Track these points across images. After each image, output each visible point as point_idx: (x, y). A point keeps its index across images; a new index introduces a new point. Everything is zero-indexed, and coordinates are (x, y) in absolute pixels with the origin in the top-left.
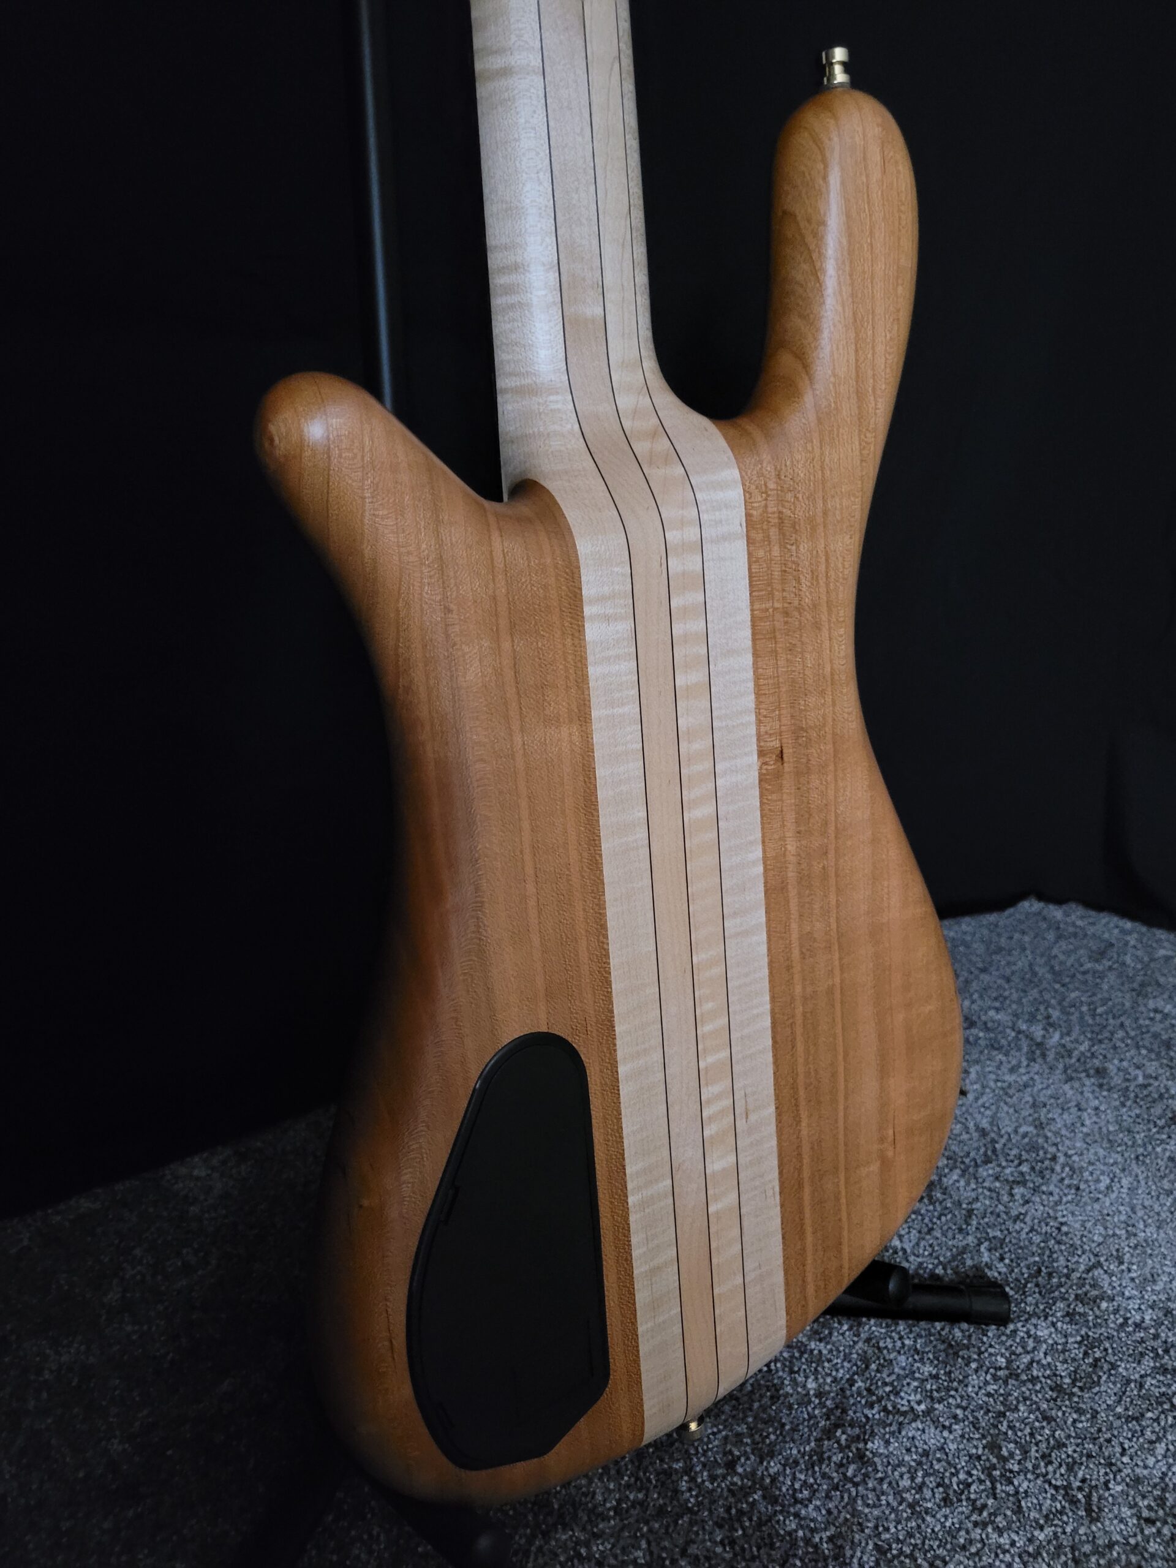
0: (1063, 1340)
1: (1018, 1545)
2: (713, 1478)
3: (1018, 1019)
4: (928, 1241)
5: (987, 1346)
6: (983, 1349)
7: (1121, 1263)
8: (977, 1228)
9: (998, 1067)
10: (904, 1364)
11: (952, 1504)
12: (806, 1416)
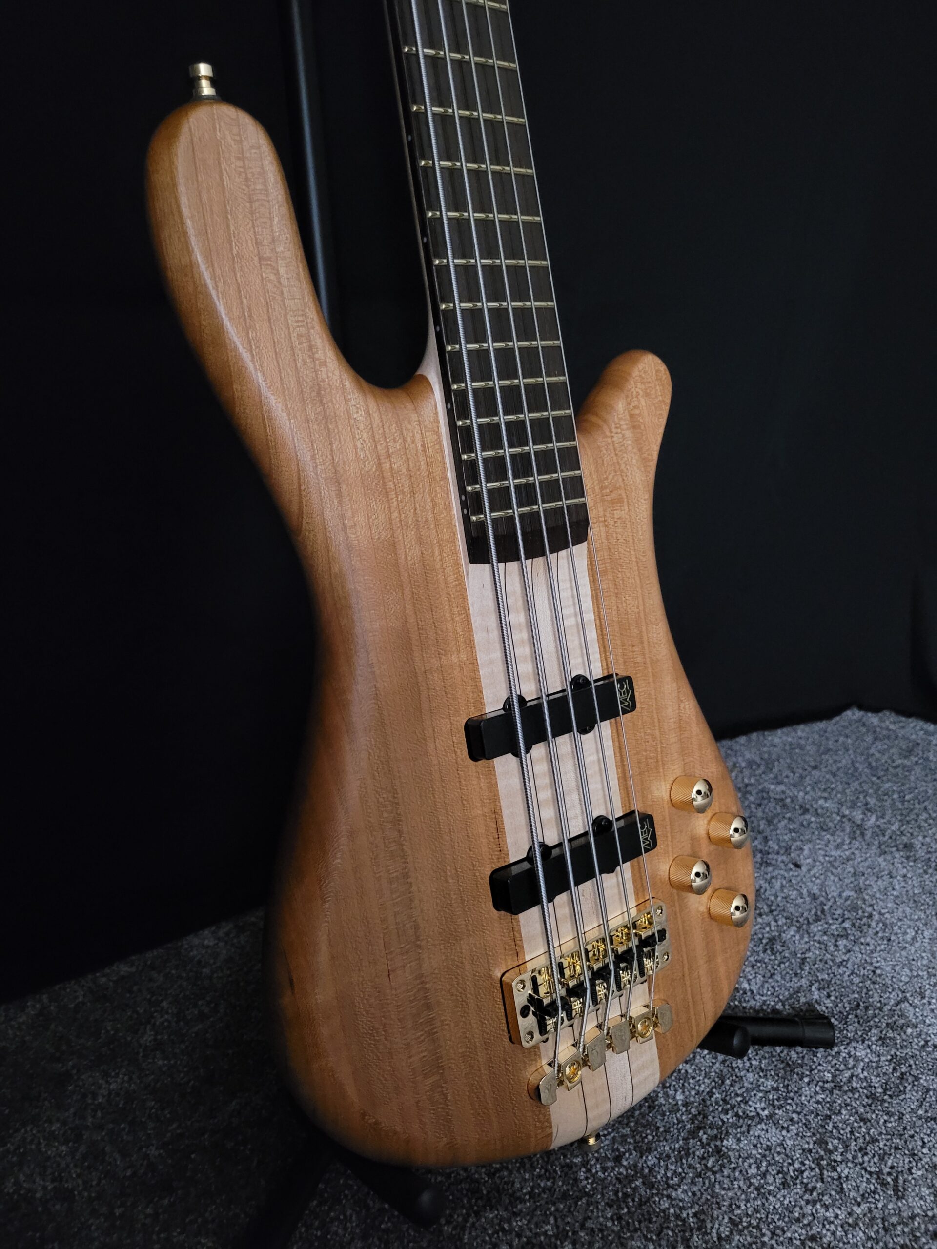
0: (877, 1059)
1: (840, 1217)
2: (604, 1170)
3: (842, 806)
4: (770, 983)
5: (817, 1064)
6: (813, 1067)
7: (923, 998)
8: (809, 973)
9: (827, 846)
10: (751, 1080)
12: (676, 1121)
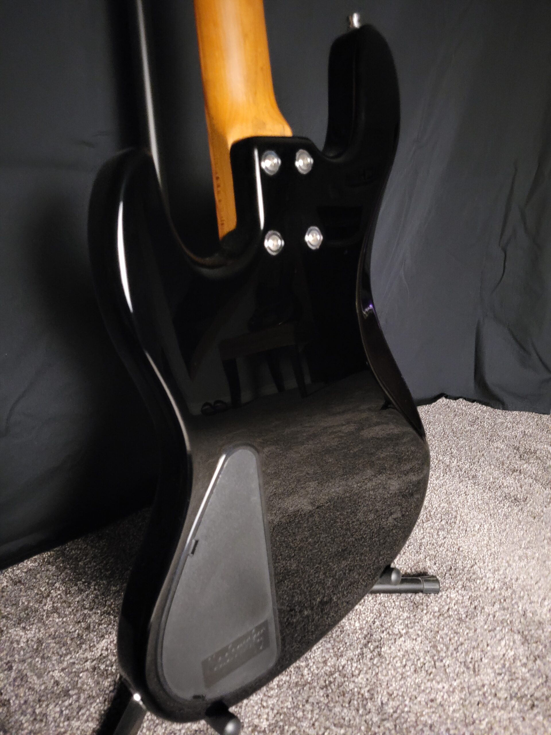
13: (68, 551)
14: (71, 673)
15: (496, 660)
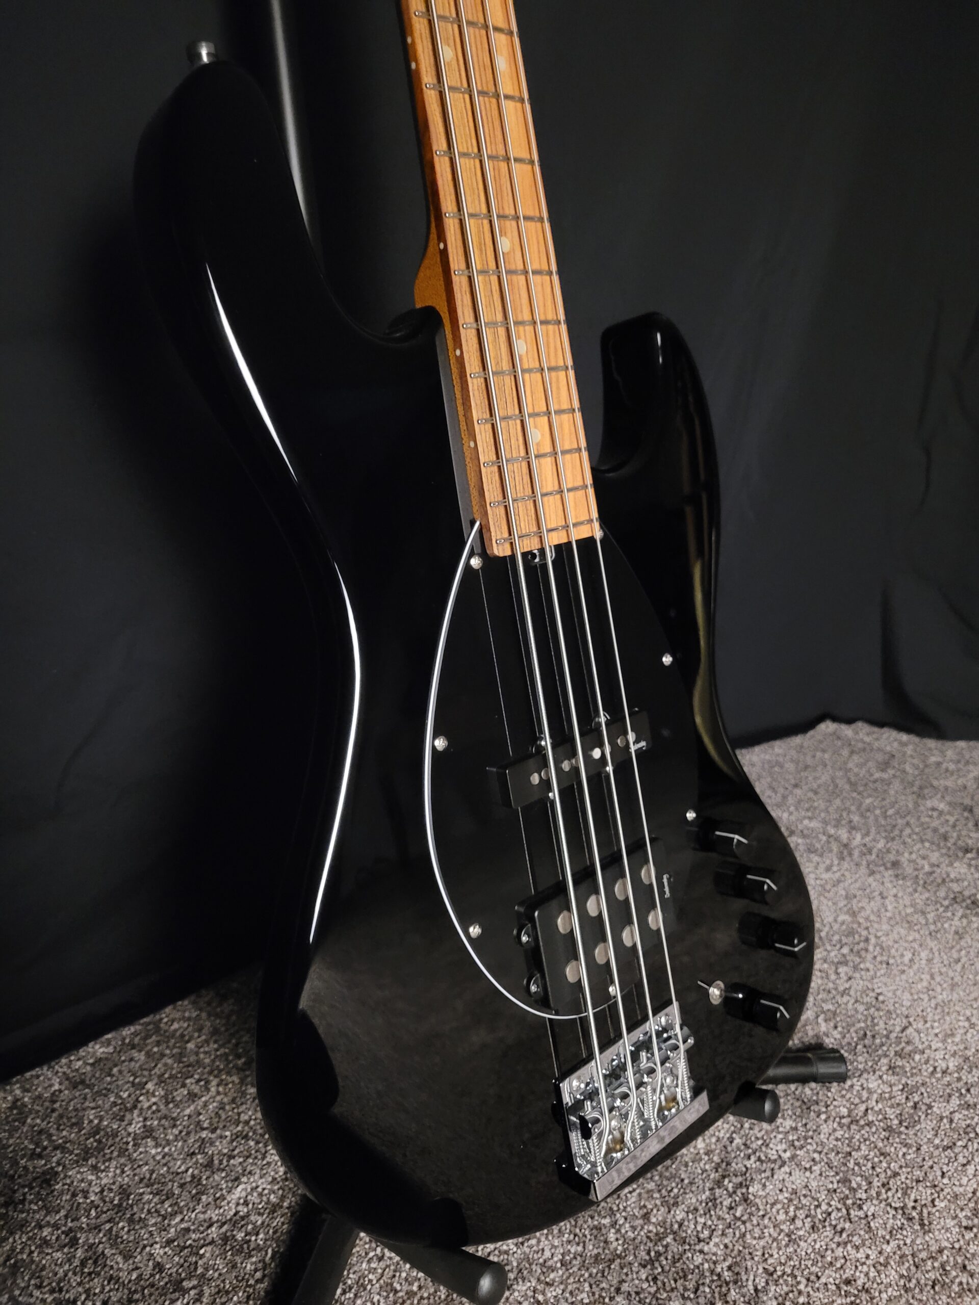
11: (819, 1230)
13: (166, 1023)
14: (185, 1248)
15: (961, 1203)
